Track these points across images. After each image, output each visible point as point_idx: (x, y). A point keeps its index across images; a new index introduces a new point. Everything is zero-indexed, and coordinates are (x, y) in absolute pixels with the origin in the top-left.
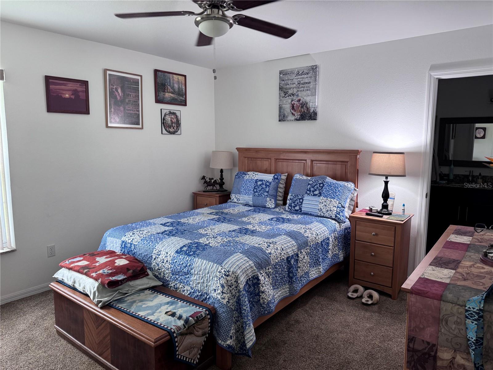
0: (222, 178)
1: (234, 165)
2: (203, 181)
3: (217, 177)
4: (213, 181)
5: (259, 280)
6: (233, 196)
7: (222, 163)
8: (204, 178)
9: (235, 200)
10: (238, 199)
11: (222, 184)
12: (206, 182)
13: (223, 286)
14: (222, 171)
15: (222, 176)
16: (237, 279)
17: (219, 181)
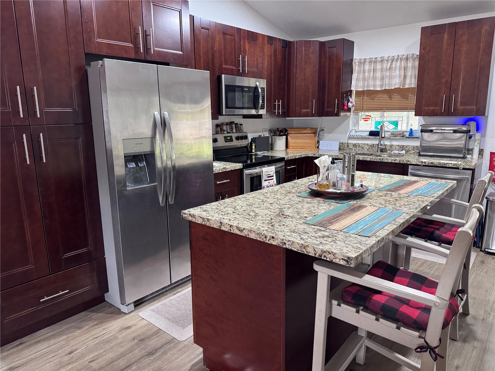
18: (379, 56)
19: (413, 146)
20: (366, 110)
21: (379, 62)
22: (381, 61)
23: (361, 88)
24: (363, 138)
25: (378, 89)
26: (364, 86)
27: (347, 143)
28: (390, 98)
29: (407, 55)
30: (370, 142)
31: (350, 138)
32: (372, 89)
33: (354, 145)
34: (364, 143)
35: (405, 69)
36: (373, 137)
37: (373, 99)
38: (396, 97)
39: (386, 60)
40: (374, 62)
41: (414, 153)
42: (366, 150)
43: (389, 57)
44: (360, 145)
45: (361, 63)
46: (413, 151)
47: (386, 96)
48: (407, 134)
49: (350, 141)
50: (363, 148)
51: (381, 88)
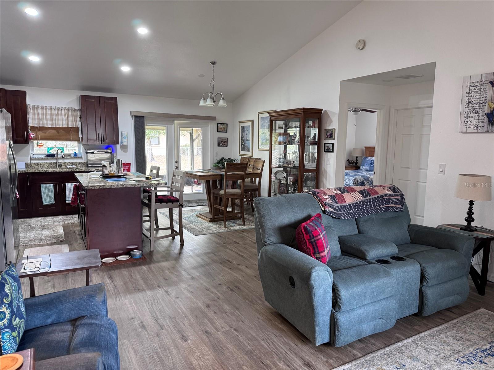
0: (357, 161)
1: (363, 155)
2: (348, 161)
3: (355, 160)
4: (352, 162)
5: (364, 183)
6: (361, 167)
7: (358, 154)
8: (348, 160)
9: (362, 169)
10: (363, 168)
11: (357, 163)
12: (349, 162)
13: (353, 182)
14: (357, 157)
15: (357, 159)
16: (358, 180)
17: (356, 162)
18: (48, 105)
19: (79, 162)
20: (40, 140)
21: (48, 109)
22: (50, 109)
23: (36, 125)
24: (42, 159)
25: (50, 126)
26: (39, 124)
27: (31, 163)
28: (58, 133)
29: (68, 108)
30: (48, 161)
31: (31, 159)
32: (46, 126)
33: (36, 164)
34: (44, 162)
35: (68, 116)
36: (51, 158)
37: (45, 133)
38: (62, 133)
39: (53, 109)
40: (45, 109)
41: (80, 166)
42: (46, 167)
43: (56, 107)
44: (41, 164)
45: (34, 108)
46: (79, 166)
47: (54, 131)
48: (73, 155)
49: (32, 162)
50: (43, 166)
51: (51, 126)
